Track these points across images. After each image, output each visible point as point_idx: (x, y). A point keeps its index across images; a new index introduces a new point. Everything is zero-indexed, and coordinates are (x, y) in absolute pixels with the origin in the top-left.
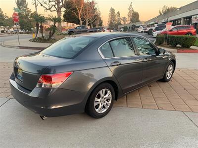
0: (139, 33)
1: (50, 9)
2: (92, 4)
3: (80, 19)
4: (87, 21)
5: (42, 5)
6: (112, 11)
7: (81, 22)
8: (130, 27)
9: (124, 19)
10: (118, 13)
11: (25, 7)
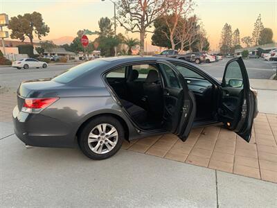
0: (266, 60)
1: (132, 29)
2: (193, 19)
3: (172, 41)
4: (183, 44)
5: (122, 25)
6: (227, 28)
7: (173, 45)
8: (253, 53)
9: (248, 40)
10: (237, 31)
11: (108, 28)
